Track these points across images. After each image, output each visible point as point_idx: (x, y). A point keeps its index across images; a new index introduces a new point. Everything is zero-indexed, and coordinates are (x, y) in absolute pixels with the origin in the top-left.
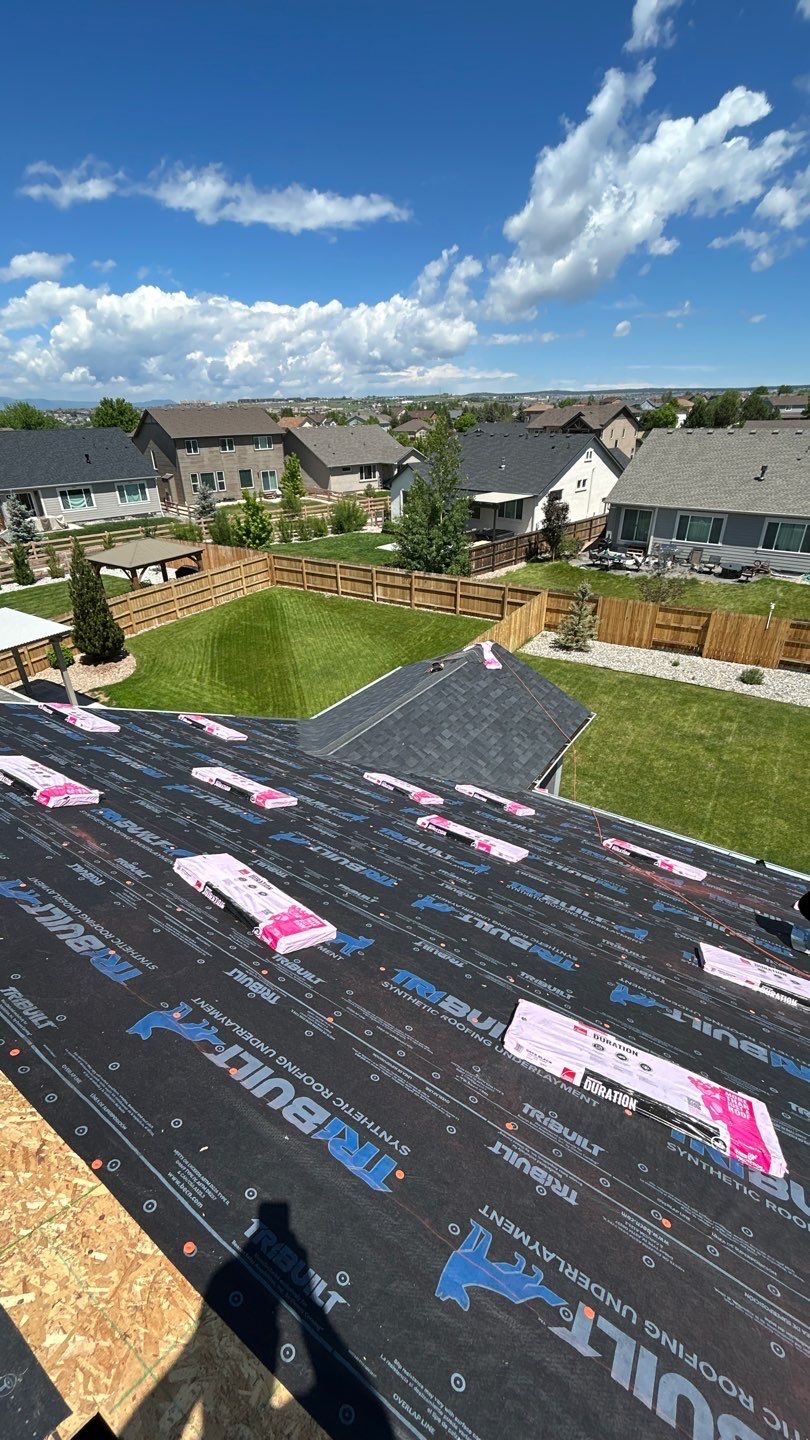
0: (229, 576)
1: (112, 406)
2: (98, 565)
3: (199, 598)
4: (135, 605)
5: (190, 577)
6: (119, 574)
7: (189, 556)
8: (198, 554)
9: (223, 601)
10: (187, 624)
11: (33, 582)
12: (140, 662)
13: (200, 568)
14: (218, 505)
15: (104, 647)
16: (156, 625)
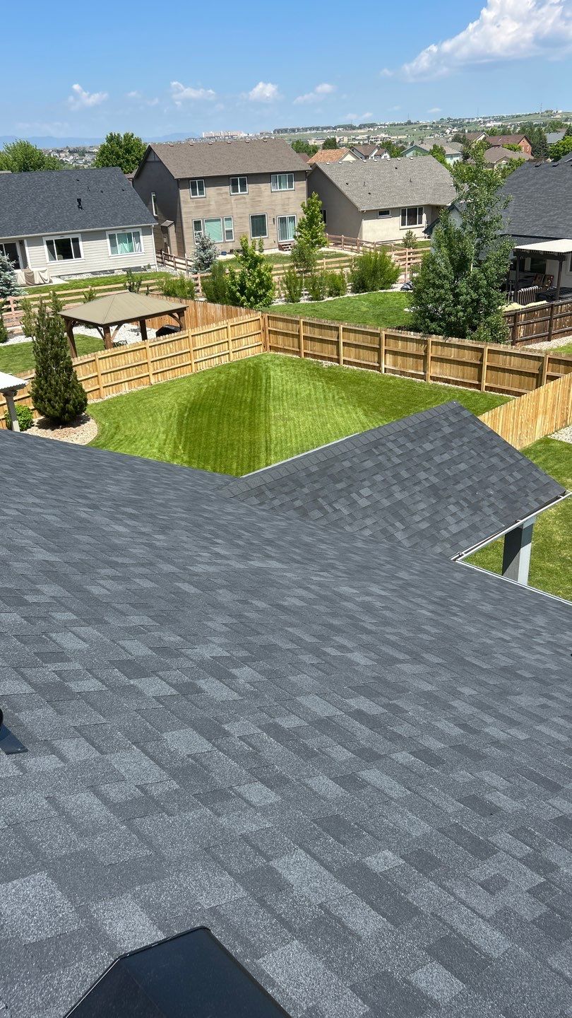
0: (214, 338)
2: (72, 322)
3: (177, 362)
4: (104, 366)
5: (168, 337)
6: (94, 333)
7: (170, 313)
8: (181, 312)
9: (204, 366)
12: (102, 432)
13: (181, 328)
14: (221, 258)
15: (64, 410)
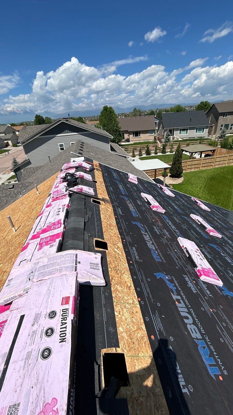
0: (222, 159)
1: (203, 104)
2: (183, 150)
3: (209, 164)
4: (189, 163)
5: (209, 157)
6: (188, 154)
7: (211, 151)
8: (214, 151)
9: (217, 167)
10: (202, 171)
11: (165, 153)
12: (184, 180)
13: (213, 155)
14: (227, 135)
15: (176, 173)
16: (193, 170)
